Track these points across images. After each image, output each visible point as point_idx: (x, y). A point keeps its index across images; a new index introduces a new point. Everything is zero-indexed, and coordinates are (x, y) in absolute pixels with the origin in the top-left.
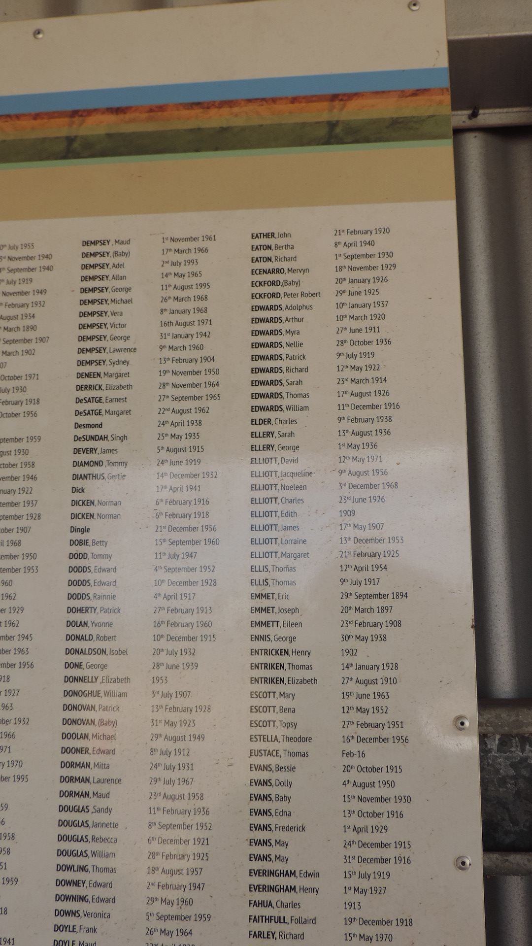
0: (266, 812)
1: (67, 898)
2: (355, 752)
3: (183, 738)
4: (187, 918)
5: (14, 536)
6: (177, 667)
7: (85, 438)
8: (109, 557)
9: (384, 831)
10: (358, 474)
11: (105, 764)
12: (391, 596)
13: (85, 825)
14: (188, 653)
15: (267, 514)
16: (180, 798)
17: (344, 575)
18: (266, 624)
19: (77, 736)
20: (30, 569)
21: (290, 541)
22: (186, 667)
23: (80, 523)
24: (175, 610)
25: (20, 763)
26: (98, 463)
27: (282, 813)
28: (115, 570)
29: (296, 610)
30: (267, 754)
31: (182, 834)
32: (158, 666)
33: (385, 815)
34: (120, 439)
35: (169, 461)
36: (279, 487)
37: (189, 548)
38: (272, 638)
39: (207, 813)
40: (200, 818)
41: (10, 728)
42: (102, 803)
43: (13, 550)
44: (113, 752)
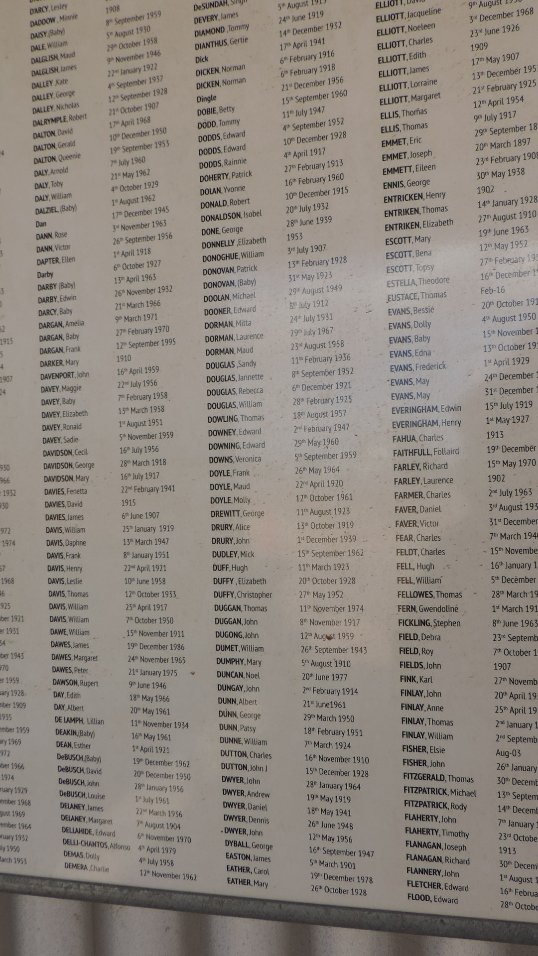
0: (406, 353)
1: (220, 446)
2: (495, 288)
3: (321, 290)
4: (334, 456)
5: (143, 114)
6: (311, 222)
7: (205, 6)
8: (237, 122)
9: (525, 362)
10: (490, 5)
11: (247, 322)
12: (528, 128)
13: (232, 379)
14: (322, 207)
15: (395, 58)
16: (321, 347)
17: (478, 112)
18: (399, 170)
19: (218, 297)
20: (161, 143)
21: (420, 83)
22: (320, 222)
23: (206, 92)
24: (306, 167)
25: (167, 328)
26: (219, 30)
27: (422, 353)
28: (243, 134)
29: (429, 153)
30: (404, 298)
31: (326, 380)
32: (292, 223)
33: (527, 346)
34: (240, 1)
35: (291, 17)
36: (406, 29)
37: (317, 103)
38: (405, 184)
39: (348, 358)
40: (341, 364)
41: (154, 297)
42: (247, 357)
43: (143, 127)
44: (254, 309)
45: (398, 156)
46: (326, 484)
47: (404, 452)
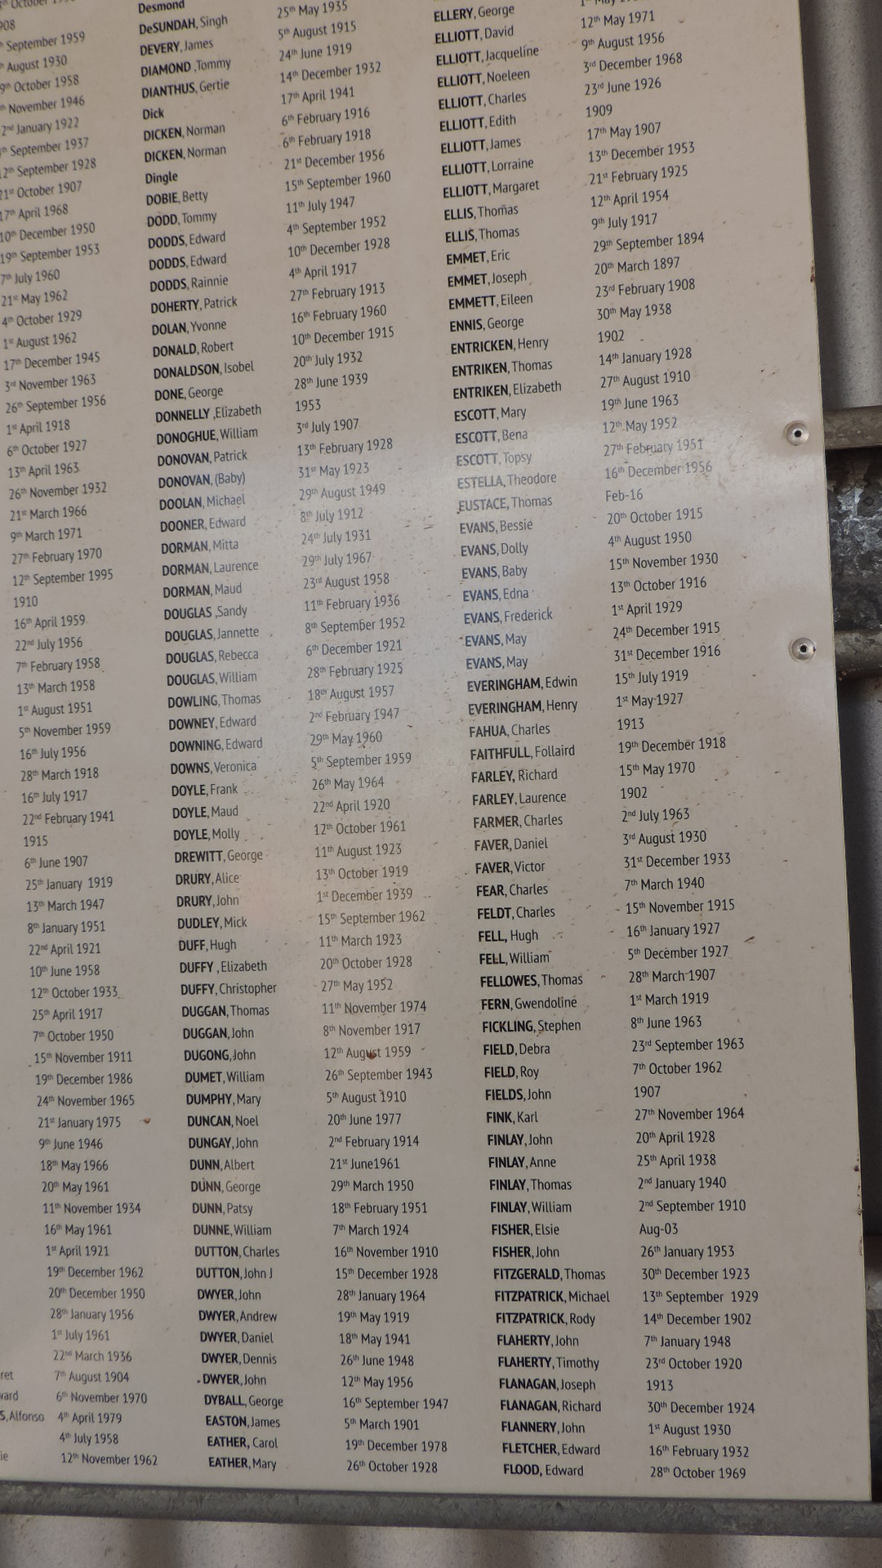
0: (489, 595)
1: (189, 746)
2: (627, 492)
3: (351, 492)
4: (375, 760)
5: (55, 199)
6: (334, 382)
7: (158, 28)
8: (213, 217)
9: (676, 609)
10: (615, 45)
11: (231, 542)
12: (676, 240)
13: (208, 636)
14: (351, 359)
15: (466, 123)
16: (352, 583)
17: (597, 213)
18: (474, 302)
19: (183, 502)
20: (85, 248)
21: (507, 165)
22: (348, 382)
23: (161, 167)
24: (326, 293)
25: (98, 552)
26: (180, 67)
27: (515, 594)
28: (222, 237)
29: (522, 276)
30: (485, 506)
31: (361, 637)
32: (303, 383)
33: (678, 584)
34: (215, 22)
35: (300, 52)
36: (484, 78)
37: (342, 191)
38: (484, 324)
39: (397, 602)
40: (385, 612)
41: (77, 500)
42: (232, 601)
43: (56, 221)
44: (242, 522)
45: (473, 279)
46: (362, 806)
47: (489, 752)
